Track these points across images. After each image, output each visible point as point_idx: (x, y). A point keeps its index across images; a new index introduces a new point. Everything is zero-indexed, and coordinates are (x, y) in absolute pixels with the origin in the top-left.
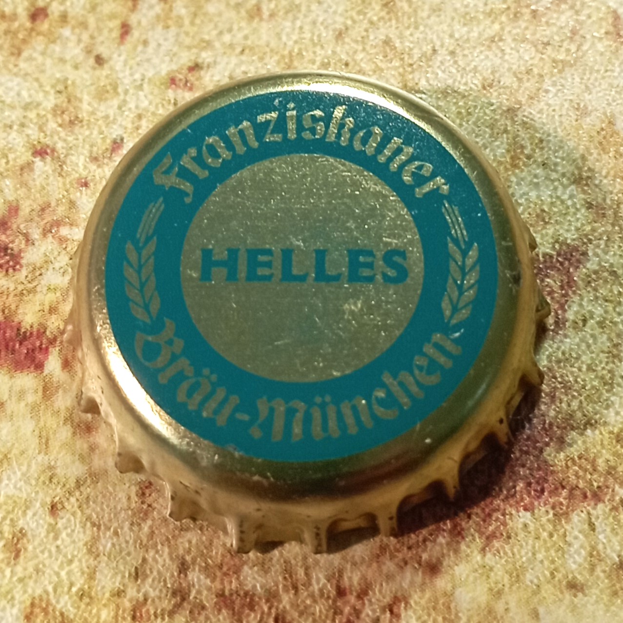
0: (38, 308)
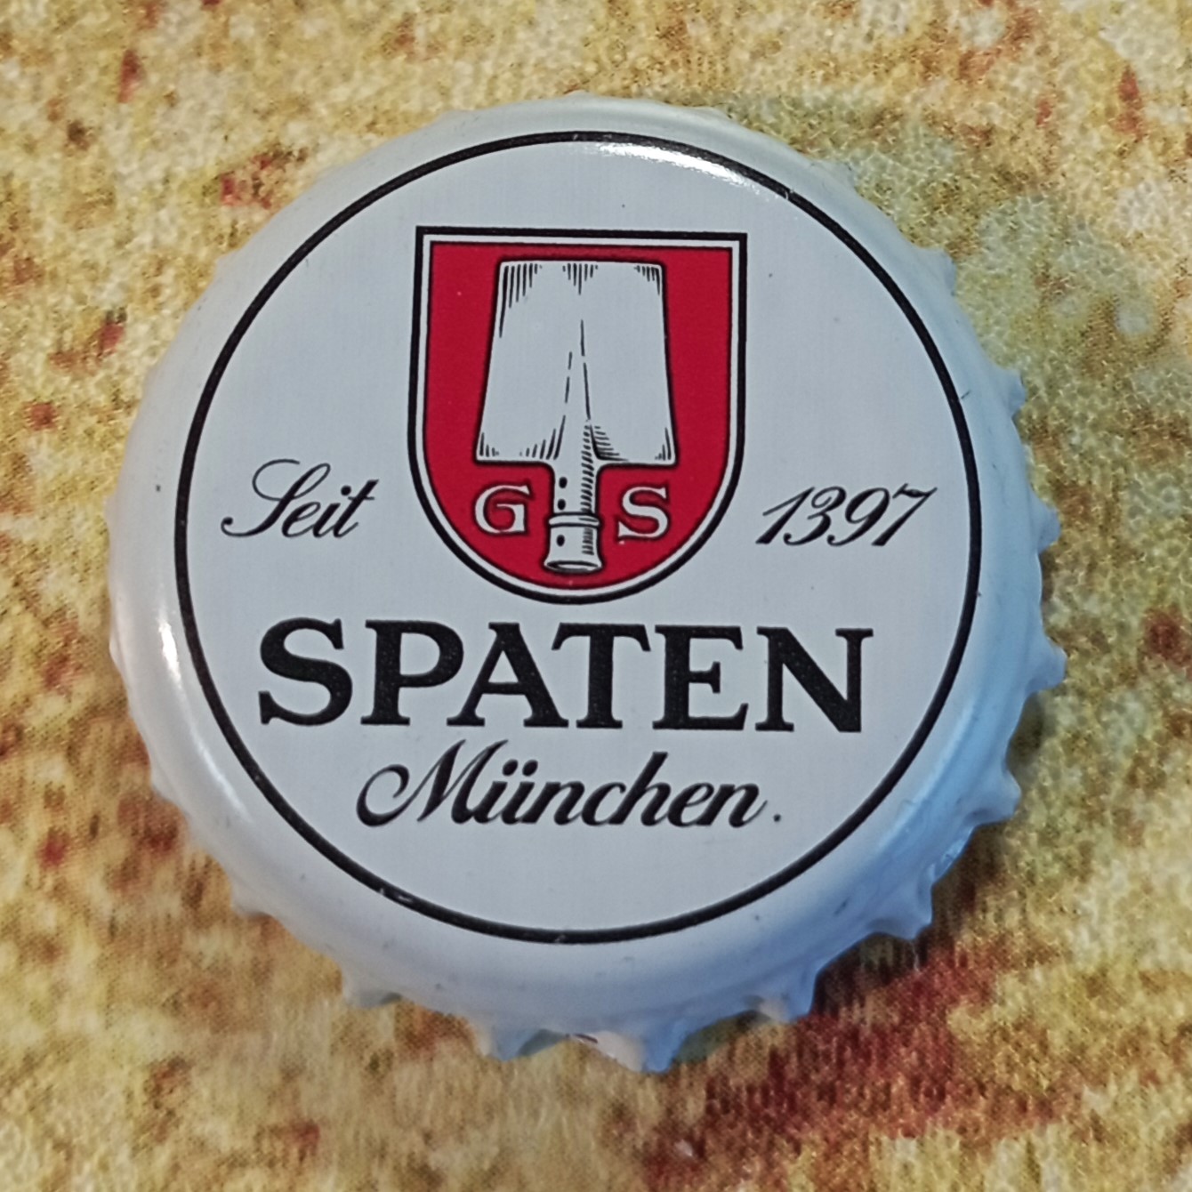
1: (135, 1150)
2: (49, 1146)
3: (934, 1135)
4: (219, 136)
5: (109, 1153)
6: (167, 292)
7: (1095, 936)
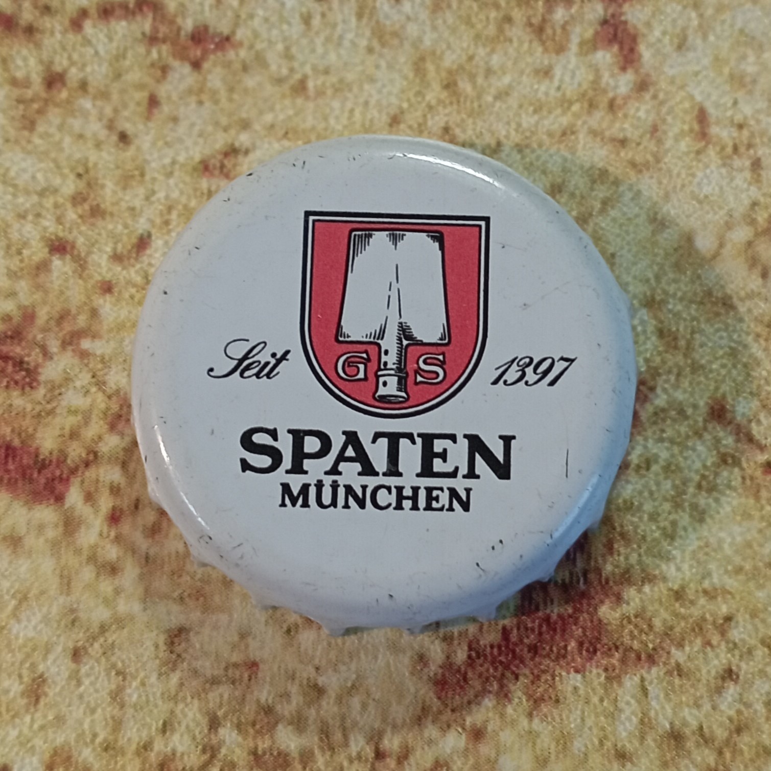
0: (58, 432)
1: (160, 675)
2: (113, 673)
3: (591, 672)
4: (201, 141)
5: (146, 677)
6: (174, 223)
7: (678, 569)
